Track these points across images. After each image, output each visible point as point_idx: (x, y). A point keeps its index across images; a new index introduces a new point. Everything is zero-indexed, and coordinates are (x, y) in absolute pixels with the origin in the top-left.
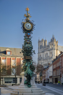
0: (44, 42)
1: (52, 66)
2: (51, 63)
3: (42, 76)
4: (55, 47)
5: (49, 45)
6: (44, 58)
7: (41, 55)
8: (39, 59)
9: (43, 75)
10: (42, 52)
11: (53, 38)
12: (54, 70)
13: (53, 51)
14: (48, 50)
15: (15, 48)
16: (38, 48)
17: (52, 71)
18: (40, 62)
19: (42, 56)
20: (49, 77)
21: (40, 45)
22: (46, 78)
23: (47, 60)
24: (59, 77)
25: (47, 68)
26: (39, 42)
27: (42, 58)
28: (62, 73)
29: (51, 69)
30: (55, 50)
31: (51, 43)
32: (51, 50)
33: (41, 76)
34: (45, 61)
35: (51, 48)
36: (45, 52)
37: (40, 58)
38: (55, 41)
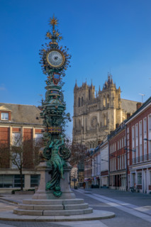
0: (87, 91)
1: (107, 148)
2: (105, 140)
3: (83, 170)
4: (114, 102)
5: (100, 97)
6: (88, 129)
7: (80, 122)
8: (76, 131)
9: (86, 169)
10: (84, 114)
11: (110, 83)
12: (111, 156)
13: (109, 111)
14: (98, 108)
15: (19, 106)
16: (75, 104)
17: (107, 159)
18: (79, 137)
19: (82, 124)
20: (99, 174)
21: (77, 98)
22: (93, 175)
23: (96, 132)
24: (125, 173)
25: (96, 151)
26: (76, 90)
27: (83, 128)
28: (131, 164)
29: (104, 153)
30: (115, 111)
31: (103, 94)
32: (104, 109)
33: (80, 170)
34: (89, 136)
35: (104, 104)
36: (91, 115)
37: (78, 129)
38: (114, 89)
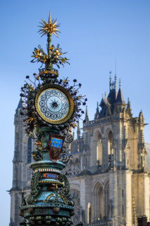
4: (127, 151)
5: (88, 136)
13: (114, 177)
14: (82, 168)
16: (17, 153)
30: (129, 176)
31: (97, 130)
32: (100, 170)
38: (126, 116)
